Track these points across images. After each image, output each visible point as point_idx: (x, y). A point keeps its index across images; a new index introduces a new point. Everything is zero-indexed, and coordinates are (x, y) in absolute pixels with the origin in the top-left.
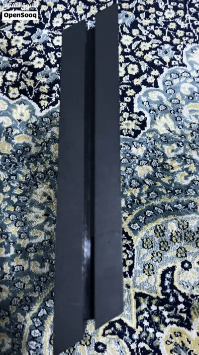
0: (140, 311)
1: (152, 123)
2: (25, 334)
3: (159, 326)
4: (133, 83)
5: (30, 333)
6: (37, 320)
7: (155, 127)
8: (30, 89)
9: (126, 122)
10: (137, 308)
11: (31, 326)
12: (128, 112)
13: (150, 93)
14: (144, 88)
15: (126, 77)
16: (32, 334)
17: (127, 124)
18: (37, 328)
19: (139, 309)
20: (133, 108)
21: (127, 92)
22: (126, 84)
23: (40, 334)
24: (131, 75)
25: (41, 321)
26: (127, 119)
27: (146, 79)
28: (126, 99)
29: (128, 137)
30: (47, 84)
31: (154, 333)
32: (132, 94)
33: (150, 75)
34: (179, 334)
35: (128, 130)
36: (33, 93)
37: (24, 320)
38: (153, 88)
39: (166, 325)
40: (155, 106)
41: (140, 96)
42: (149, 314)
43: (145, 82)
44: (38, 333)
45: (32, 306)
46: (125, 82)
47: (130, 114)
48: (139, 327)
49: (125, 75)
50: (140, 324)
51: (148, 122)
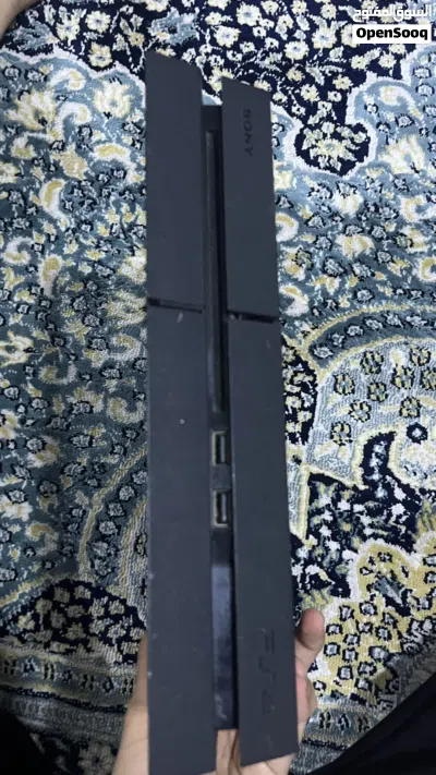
0: (317, 509)
1: (381, 149)
2: (86, 527)
3: (350, 540)
4: (349, 64)
5: (97, 527)
7: (385, 158)
8: (136, 51)
9: (328, 141)
10: (310, 504)
11: (100, 514)
12: (334, 122)
13: (382, 89)
14: (371, 77)
15: (336, 49)
16: (101, 529)
17: (329, 146)
18: (111, 519)
19: (315, 504)
20: (345, 114)
21: (334, 82)
22: (336, 64)
23: (117, 531)
24: (347, 48)
26: (329, 136)
27: (377, 60)
28: (331, 95)
29: (328, 172)
30: (172, 47)
31: (340, 551)
32: (344, 87)
33: (388, 52)
34: (387, 558)
35: (330, 158)
36: (141, 62)
37: (87, 502)
38: (390, 79)
39: (364, 538)
40: (390, 117)
41: (361, 92)
42: (333, 515)
43: (374, 66)
44: (112, 529)
46: (334, 60)
47: (336, 126)
48: (311, 537)
49: (335, 46)
50: (313, 531)
51: (372, 147)
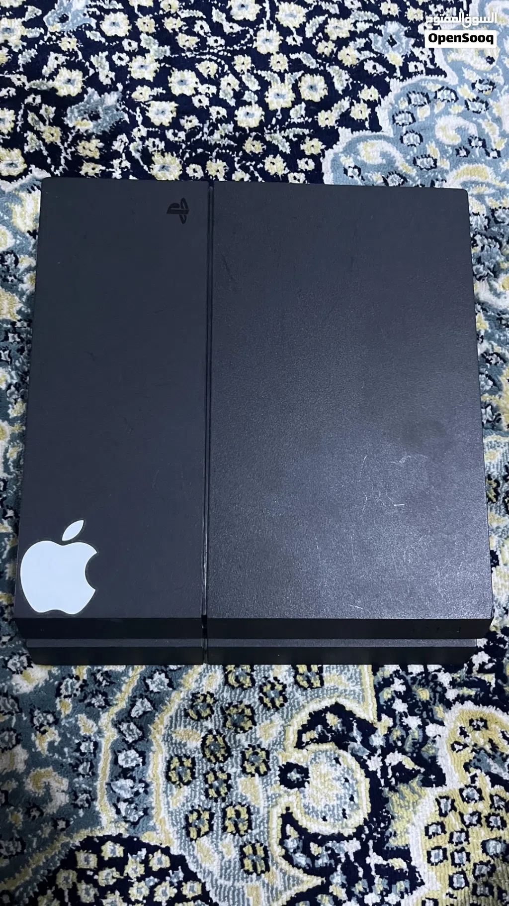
0: (384, 679)
2: (101, 765)
3: (432, 710)
4: (315, 123)
5: (115, 761)
6: (128, 727)
8: (53, 149)
10: (375, 674)
11: (115, 743)
13: (361, 146)
14: (345, 134)
15: (297, 107)
16: (121, 762)
18: (130, 746)
19: (380, 674)
21: (302, 147)
22: (300, 125)
23: (141, 760)
24: (309, 103)
25: (140, 728)
27: (348, 112)
28: (301, 164)
30: (98, 137)
31: (422, 728)
32: (316, 151)
33: (358, 101)
34: (481, 724)
36: (63, 161)
37: (95, 729)
38: (368, 133)
39: (448, 705)
40: (377, 178)
41: (336, 154)
43: (346, 120)
44: (135, 759)
45: (114, 694)
46: (296, 121)
48: (384, 716)
49: (294, 104)
50: (385, 709)
